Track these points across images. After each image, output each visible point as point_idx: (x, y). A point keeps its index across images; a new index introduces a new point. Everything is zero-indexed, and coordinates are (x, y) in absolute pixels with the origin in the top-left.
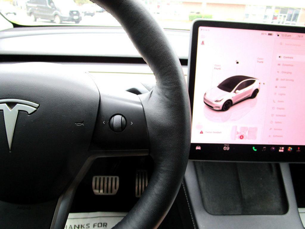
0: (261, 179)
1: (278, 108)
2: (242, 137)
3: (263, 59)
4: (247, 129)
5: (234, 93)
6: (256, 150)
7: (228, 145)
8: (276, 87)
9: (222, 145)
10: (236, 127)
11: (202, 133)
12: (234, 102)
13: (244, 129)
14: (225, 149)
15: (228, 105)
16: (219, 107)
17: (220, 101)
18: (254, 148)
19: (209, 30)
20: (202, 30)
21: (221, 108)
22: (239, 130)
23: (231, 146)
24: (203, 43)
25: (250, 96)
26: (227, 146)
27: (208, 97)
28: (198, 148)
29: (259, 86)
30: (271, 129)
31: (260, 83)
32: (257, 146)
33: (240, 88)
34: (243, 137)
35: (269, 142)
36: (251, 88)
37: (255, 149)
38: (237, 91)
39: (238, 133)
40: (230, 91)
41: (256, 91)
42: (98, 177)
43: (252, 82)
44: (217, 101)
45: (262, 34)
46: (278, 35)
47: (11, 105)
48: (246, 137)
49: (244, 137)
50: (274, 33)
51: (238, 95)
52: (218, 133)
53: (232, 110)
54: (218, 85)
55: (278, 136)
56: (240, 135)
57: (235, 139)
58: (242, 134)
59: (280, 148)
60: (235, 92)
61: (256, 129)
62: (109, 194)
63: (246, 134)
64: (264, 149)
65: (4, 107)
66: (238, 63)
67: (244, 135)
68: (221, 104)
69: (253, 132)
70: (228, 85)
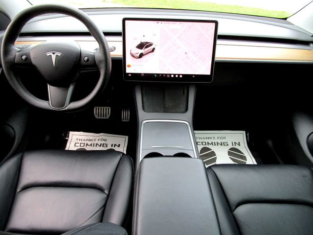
3: (155, 34)
12: (144, 54)
14: (142, 75)
15: (141, 56)
17: (138, 53)
18: (155, 75)
21: (138, 57)
23: (144, 74)
25: (151, 51)
27: (132, 52)
28: (130, 75)
29: (155, 46)
32: (157, 74)
33: (147, 47)
35: (162, 73)
36: (151, 48)
38: (145, 49)
40: (142, 49)
41: (154, 49)
42: (97, 108)
43: (151, 45)
44: (136, 54)
45: (154, 23)
46: (162, 23)
47: (54, 53)
50: (160, 22)
51: (145, 51)
53: (143, 58)
54: (136, 46)
59: (168, 75)
62: (105, 118)
64: (160, 76)
65: (52, 54)
66: (144, 36)
68: (138, 55)
70: (141, 46)
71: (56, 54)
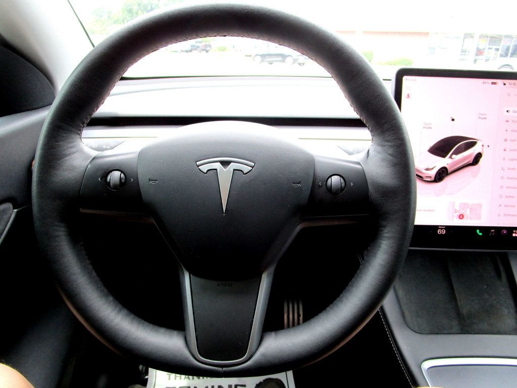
0: (485, 287)
1: (508, 178)
2: (461, 217)
3: (485, 114)
4: (469, 206)
5: (450, 159)
6: (481, 234)
7: (444, 227)
8: (505, 150)
9: (435, 228)
10: (454, 203)
12: (450, 170)
13: (464, 205)
14: (440, 232)
15: (442, 174)
16: (431, 177)
17: (432, 169)
18: (478, 231)
19: (415, 80)
20: (406, 80)
21: (433, 179)
22: (457, 208)
23: (448, 228)
24: (408, 96)
25: (471, 162)
26: (442, 229)
29: (483, 149)
30: (500, 205)
31: (483, 146)
32: (482, 229)
33: (457, 152)
34: (463, 216)
35: (498, 224)
36: (472, 152)
37: (480, 232)
38: (454, 156)
39: (456, 211)
40: (444, 156)
41: (479, 156)
43: (472, 144)
44: (427, 169)
45: (483, 83)
46: (505, 84)
47: (225, 164)
48: (468, 217)
49: (465, 217)
50: (500, 82)
51: (454, 162)
52: (430, 211)
53: (448, 181)
54: (428, 148)
55: (511, 215)
56: (458, 214)
57: (452, 220)
58: (462, 212)
59: (514, 231)
60: (451, 157)
61: (480, 206)
63: (467, 213)
64: (493, 232)
65: (218, 166)
66: (453, 120)
67: (465, 213)
68: (433, 173)
69: (476, 209)
70: (442, 148)
71: (233, 166)
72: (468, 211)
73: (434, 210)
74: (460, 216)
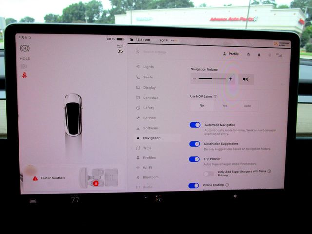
2: (96, 183)
4: (103, 171)
7: (78, 196)
10: (86, 169)
11: (35, 179)
13: (98, 171)
19: (30, 38)
20: (19, 37)
22: (90, 174)
26: (75, 197)
28: (33, 201)
34: (98, 183)
39: (89, 178)
45: (108, 39)
48: (103, 183)
49: (100, 184)
50: (126, 38)
52: (60, 178)
56: (92, 180)
57: (86, 187)
58: (96, 178)
61: (116, 171)
63: (102, 179)
67: (100, 180)
69: (112, 175)
72: (103, 177)
73: (64, 178)
74: (94, 183)
